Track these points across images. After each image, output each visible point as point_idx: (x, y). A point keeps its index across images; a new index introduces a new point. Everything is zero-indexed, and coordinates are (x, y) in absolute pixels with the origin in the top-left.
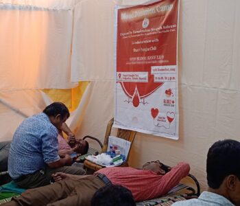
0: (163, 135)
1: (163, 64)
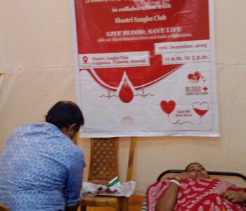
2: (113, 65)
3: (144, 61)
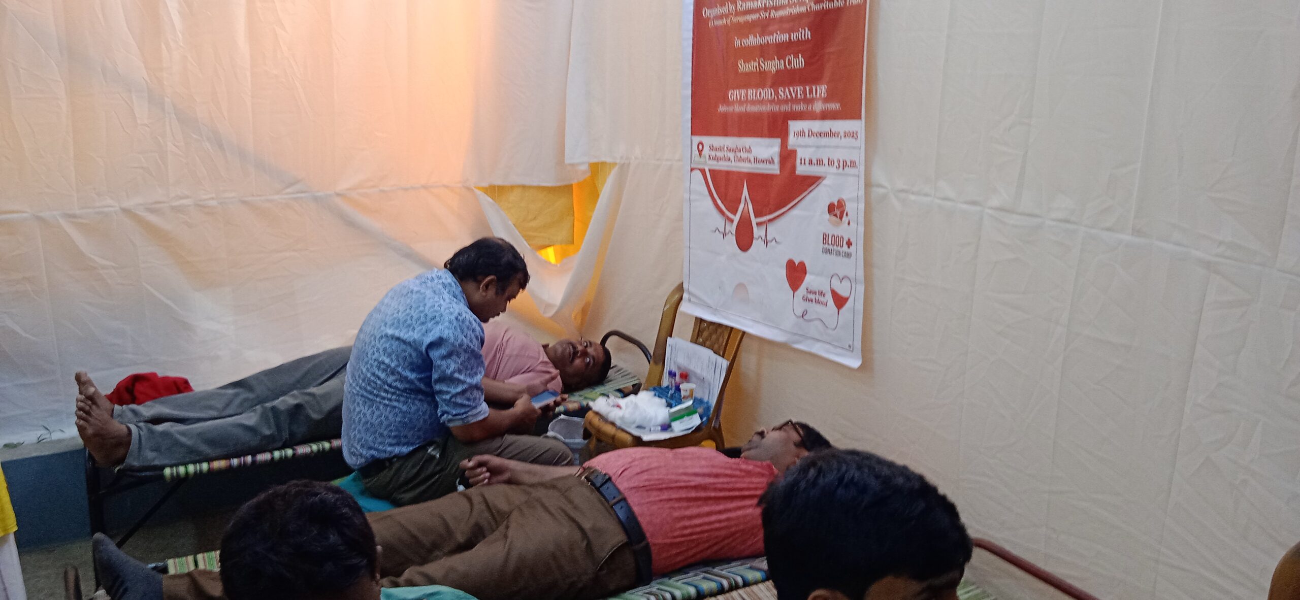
0: (817, 349)
1: (825, 116)
2: (733, 165)
3: (771, 161)
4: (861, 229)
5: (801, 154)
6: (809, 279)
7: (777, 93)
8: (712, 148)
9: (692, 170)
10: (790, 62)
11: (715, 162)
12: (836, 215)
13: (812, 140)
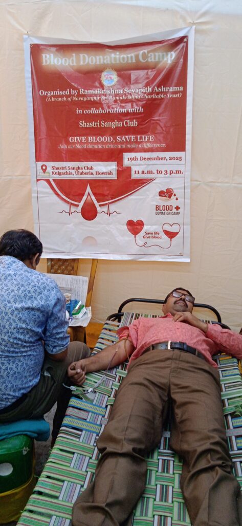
0: (156, 258)
2: (75, 176)
3: (111, 173)
4: (188, 201)
5: (134, 169)
6: (146, 228)
7: (115, 139)
8: (54, 168)
9: (38, 180)
10: (127, 123)
11: (58, 176)
12: (165, 196)
13: (143, 162)
